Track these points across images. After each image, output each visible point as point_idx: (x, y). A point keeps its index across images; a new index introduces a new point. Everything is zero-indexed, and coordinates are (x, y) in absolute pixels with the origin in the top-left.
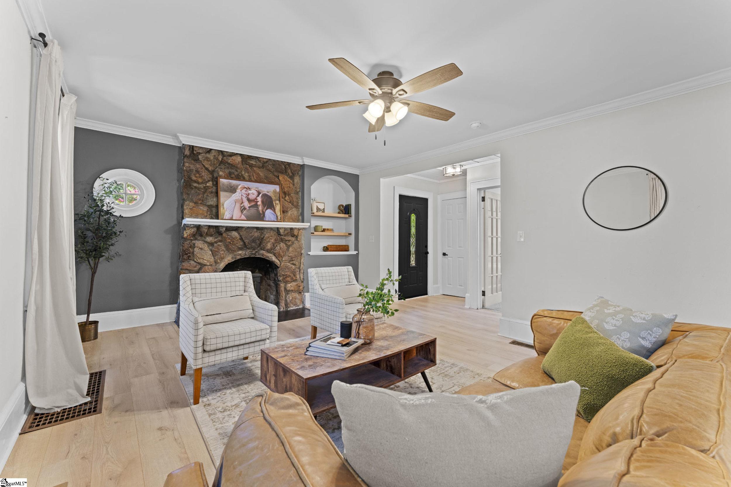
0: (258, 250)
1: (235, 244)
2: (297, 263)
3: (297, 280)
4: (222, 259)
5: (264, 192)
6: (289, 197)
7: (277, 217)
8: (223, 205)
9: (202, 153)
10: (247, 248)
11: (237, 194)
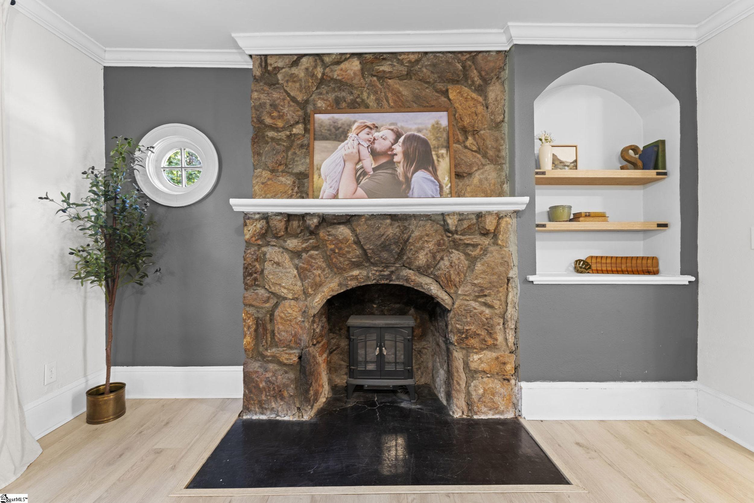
0: (397, 269)
1: (344, 254)
2: (497, 304)
3: (496, 345)
4: (317, 286)
5: (410, 130)
6: (474, 139)
7: (441, 187)
8: (319, 169)
9: (283, 68)
10: (372, 263)
11: (349, 141)
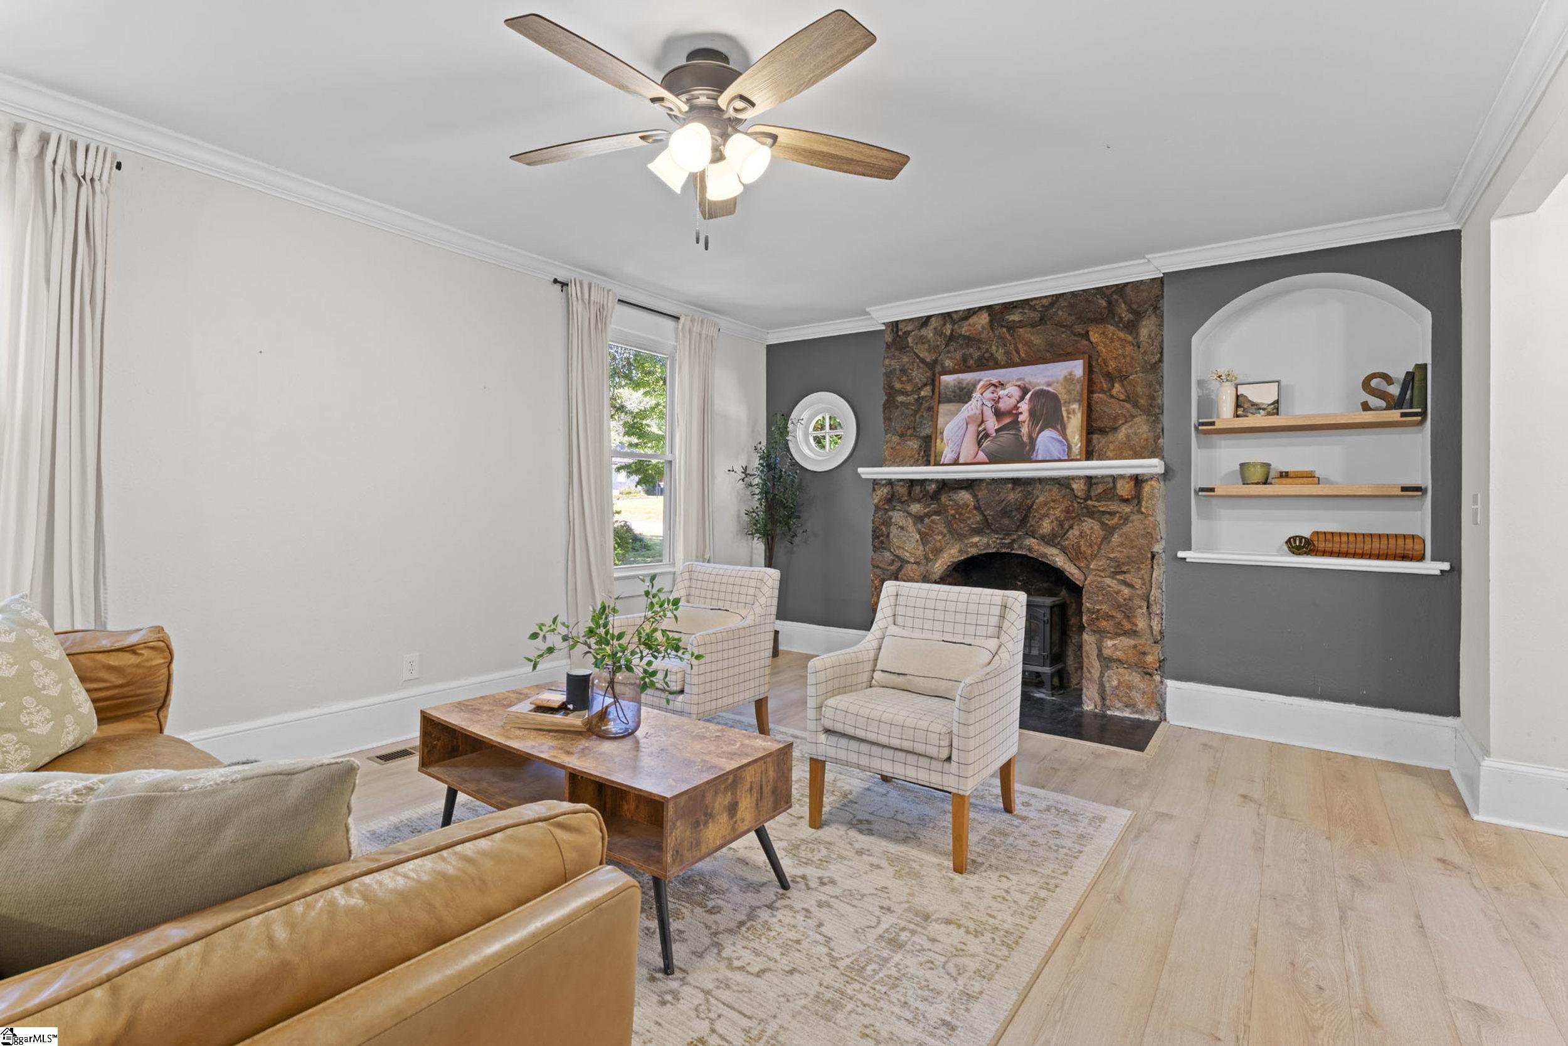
0: (1020, 537)
1: (964, 520)
2: (1138, 583)
3: (1135, 631)
4: (938, 551)
5: (1039, 384)
6: (1123, 386)
7: (1069, 447)
8: (942, 433)
9: (913, 331)
10: (992, 530)
11: (973, 402)
